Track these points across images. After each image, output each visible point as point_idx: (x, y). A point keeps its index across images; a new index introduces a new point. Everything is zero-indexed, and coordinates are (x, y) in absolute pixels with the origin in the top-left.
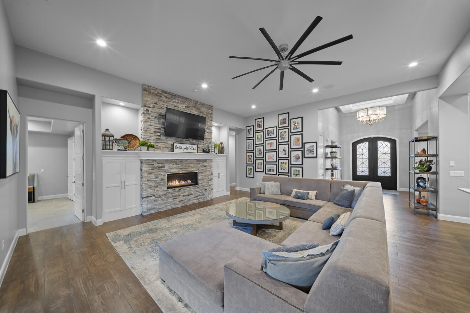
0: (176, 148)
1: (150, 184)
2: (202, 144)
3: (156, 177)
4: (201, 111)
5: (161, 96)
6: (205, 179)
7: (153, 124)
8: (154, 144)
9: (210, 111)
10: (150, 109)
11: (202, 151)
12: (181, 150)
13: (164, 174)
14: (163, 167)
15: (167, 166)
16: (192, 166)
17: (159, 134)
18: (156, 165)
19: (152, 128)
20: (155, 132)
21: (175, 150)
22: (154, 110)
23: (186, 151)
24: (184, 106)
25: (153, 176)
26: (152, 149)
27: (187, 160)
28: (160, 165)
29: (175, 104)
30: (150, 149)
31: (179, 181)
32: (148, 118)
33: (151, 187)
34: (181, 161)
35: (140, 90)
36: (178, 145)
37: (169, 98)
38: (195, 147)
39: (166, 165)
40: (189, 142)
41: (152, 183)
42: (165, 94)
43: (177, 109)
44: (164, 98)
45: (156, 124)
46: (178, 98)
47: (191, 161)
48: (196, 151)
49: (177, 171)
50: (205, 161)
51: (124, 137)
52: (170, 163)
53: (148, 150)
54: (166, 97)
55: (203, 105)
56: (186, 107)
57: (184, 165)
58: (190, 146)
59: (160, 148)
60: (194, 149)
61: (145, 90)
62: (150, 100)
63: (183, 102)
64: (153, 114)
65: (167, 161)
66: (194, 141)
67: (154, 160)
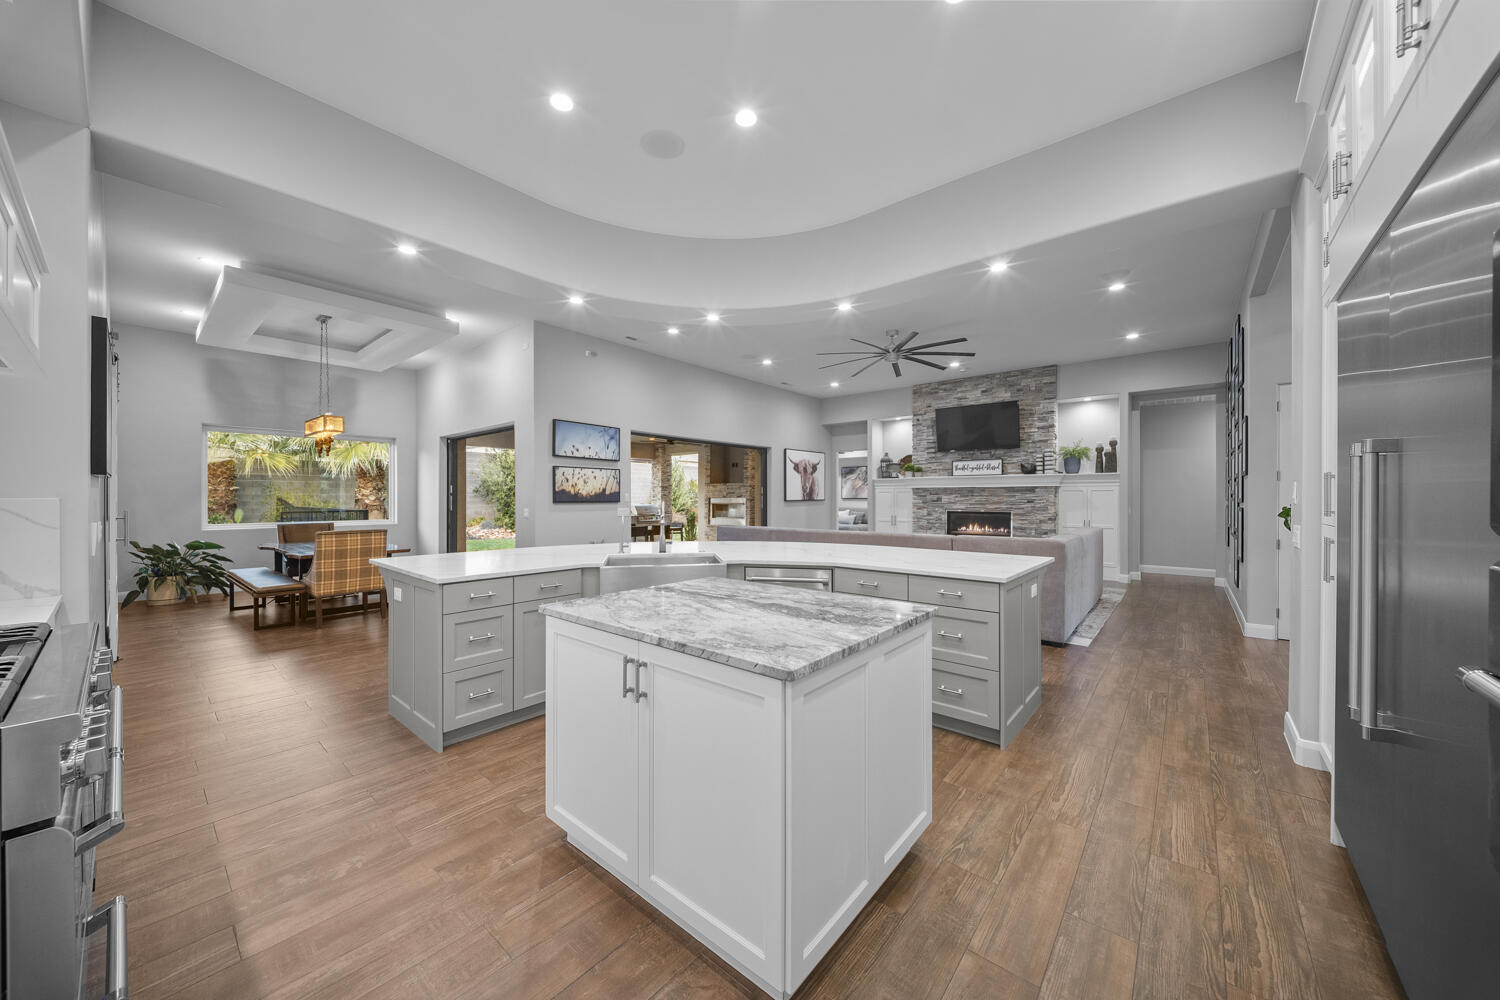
0: (956, 469)
1: (921, 523)
2: (1019, 457)
3: (929, 514)
4: (1018, 387)
5: (937, 393)
6: (1031, 529)
7: (924, 437)
8: (923, 466)
9: (1047, 380)
10: (920, 417)
11: (1020, 471)
12: (967, 472)
13: (941, 510)
14: (939, 499)
15: (945, 499)
16: (996, 499)
17: (933, 450)
18: (929, 497)
19: (924, 444)
20: (928, 448)
21: (955, 473)
22: (926, 417)
23: (975, 472)
24: (978, 393)
25: (925, 512)
26: (919, 474)
27: (983, 489)
28: (935, 497)
29: (960, 395)
30: (916, 474)
31: (982, 525)
32: (918, 431)
33: (922, 528)
34: (971, 491)
35: (910, 395)
36: (960, 464)
37: (951, 389)
38: (996, 463)
39: (944, 497)
40: (988, 455)
41: (924, 523)
42: (944, 387)
43: (965, 403)
44: (942, 393)
45: (930, 436)
46: (966, 383)
47: (993, 491)
48: (999, 471)
49: (963, 507)
50: (1032, 490)
51: (902, 460)
52: (951, 494)
53: (914, 476)
54: (945, 390)
55: (1024, 373)
56: (983, 392)
57: (977, 498)
58: (986, 463)
59: (934, 471)
60: (993, 468)
61: (915, 393)
62: (921, 404)
63: (976, 387)
64: (924, 423)
65: (946, 491)
66: (1000, 452)
67: (925, 490)
